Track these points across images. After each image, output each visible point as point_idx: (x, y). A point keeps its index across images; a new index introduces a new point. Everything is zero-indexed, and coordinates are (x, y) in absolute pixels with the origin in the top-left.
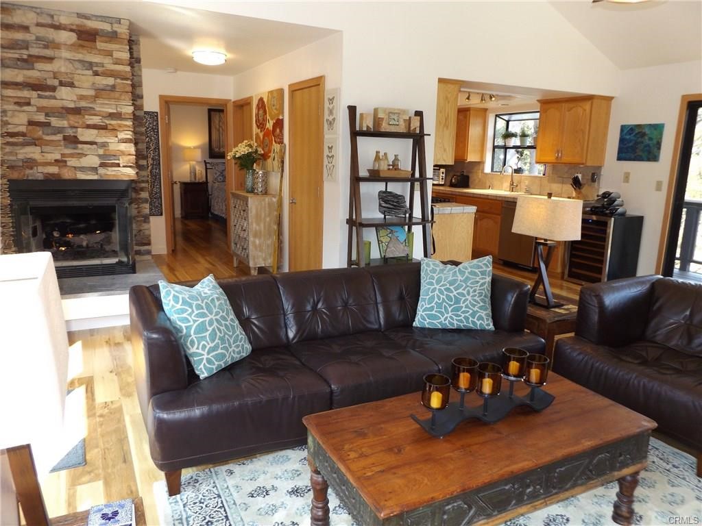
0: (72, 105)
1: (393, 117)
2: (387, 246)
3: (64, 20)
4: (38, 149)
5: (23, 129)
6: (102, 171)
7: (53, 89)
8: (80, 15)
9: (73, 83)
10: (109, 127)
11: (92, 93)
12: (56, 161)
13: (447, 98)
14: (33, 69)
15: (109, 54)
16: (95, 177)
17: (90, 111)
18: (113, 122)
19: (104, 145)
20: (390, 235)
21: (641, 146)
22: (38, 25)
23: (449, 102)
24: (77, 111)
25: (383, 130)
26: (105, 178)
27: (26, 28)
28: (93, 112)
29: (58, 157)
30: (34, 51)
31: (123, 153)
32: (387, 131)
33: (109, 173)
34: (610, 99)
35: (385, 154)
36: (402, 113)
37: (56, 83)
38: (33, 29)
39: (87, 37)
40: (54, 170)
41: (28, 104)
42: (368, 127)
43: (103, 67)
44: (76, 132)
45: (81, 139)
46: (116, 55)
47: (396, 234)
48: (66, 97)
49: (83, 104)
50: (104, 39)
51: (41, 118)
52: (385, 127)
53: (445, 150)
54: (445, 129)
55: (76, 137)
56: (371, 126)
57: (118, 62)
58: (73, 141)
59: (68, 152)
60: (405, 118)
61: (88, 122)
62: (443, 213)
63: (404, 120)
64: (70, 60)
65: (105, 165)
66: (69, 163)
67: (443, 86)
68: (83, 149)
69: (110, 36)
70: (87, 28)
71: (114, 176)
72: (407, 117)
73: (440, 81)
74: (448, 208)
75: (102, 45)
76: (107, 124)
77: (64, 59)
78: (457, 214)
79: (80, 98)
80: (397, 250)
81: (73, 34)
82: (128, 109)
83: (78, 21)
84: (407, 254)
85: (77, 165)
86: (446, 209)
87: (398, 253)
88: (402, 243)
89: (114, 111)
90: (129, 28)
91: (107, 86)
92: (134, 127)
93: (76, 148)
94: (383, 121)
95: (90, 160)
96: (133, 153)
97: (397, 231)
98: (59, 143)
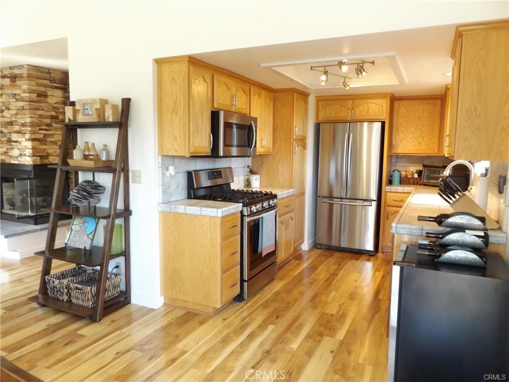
0: (8, 120)
1: (86, 107)
2: (74, 234)
3: (5, 72)
6: (19, 158)
7: (3, 111)
8: (10, 68)
9: (8, 107)
10: (22, 132)
11: (15, 112)
12: (4, 152)
13: (173, 79)
16: (16, 162)
18: (23, 129)
19: (20, 143)
20: (81, 225)
23: (176, 84)
24: (11, 123)
25: (80, 121)
26: (20, 163)
28: (16, 123)
29: (5, 150)
31: (27, 148)
32: (83, 121)
33: (22, 160)
35: (93, 145)
36: (93, 102)
37: (4, 108)
39: (14, 78)
40: (3, 157)
42: (69, 119)
43: (20, 95)
44: (11, 135)
45: (13, 139)
46: (23, 87)
47: (86, 225)
48: (7, 115)
49: (13, 119)
52: (81, 118)
53: (175, 139)
54: (174, 114)
55: (10, 139)
56: (71, 118)
57: (24, 92)
58: (10, 141)
59: (9, 147)
60: (96, 108)
61: (15, 130)
62: (176, 212)
63: (96, 109)
64: (8, 94)
65: (21, 155)
66: (9, 154)
67: (165, 67)
68: (13, 145)
69: (21, 77)
70: (13, 75)
71: (24, 161)
72: (98, 106)
73: (159, 62)
74: (181, 207)
75: (18, 83)
76: (21, 130)
77: (6, 94)
78: (196, 216)
79: (12, 115)
80: (79, 241)
81: (9, 79)
82: (28, 120)
83: (11, 71)
84: (85, 247)
85: (11, 155)
86: (178, 208)
87: (78, 244)
88: (88, 235)
89: (24, 122)
90: (28, 69)
91: (21, 107)
92: (31, 131)
93: (11, 145)
94: (79, 112)
95: (15, 152)
96: (31, 148)
97: (88, 222)
98: (5, 142)
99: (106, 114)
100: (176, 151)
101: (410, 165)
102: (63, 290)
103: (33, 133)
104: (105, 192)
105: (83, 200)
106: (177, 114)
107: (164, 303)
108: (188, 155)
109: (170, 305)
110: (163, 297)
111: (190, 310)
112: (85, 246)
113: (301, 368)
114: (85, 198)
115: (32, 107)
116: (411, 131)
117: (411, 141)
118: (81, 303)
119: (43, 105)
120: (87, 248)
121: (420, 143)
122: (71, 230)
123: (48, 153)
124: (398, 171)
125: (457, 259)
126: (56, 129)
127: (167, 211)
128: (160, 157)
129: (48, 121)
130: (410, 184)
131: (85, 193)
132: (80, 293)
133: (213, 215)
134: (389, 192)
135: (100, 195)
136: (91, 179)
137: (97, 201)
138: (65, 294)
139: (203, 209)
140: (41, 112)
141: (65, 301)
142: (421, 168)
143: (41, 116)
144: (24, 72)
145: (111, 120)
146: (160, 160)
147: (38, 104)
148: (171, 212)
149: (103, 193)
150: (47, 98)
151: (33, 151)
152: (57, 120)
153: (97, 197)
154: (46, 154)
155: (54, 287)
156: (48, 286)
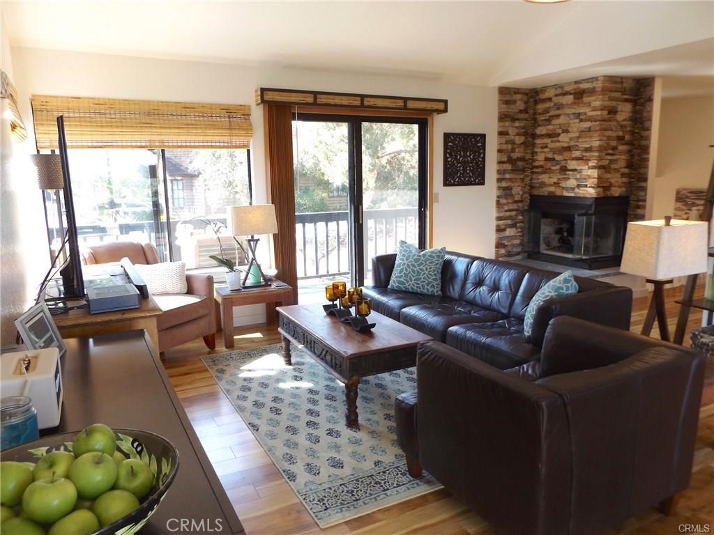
0: (566, 145)
3: (567, 89)
4: (547, 176)
5: (542, 163)
6: (576, 190)
7: (559, 135)
8: (576, 82)
9: (567, 130)
10: (585, 158)
11: (577, 134)
12: (555, 183)
14: (550, 124)
15: (589, 104)
16: (572, 195)
17: (576, 148)
18: (587, 154)
19: (580, 171)
22: (556, 95)
24: (569, 149)
26: (578, 195)
27: (550, 99)
28: (577, 148)
29: (555, 180)
30: (552, 113)
31: (589, 177)
33: (581, 192)
37: (560, 131)
38: (554, 99)
39: (579, 95)
40: (552, 189)
41: (546, 147)
43: (586, 114)
44: (566, 163)
45: (569, 167)
46: (593, 104)
48: (564, 139)
49: (572, 143)
50: (588, 94)
51: (550, 156)
55: (565, 167)
57: (595, 109)
58: (564, 169)
59: (561, 177)
61: (574, 156)
64: (568, 115)
65: (579, 186)
66: (561, 185)
68: (569, 175)
69: (592, 92)
70: (579, 90)
71: (583, 194)
75: (586, 99)
76: (583, 156)
77: (565, 114)
79: (571, 139)
81: (572, 96)
82: (596, 144)
83: (575, 86)
85: (564, 186)
89: (588, 146)
90: (604, 82)
91: (586, 128)
92: (599, 156)
93: (566, 174)
95: (572, 183)
96: (596, 176)
98: (557, 171)
103: (600, 159)
115: (603, 127)
119: (612, 123)
123: (610, 183)
126: (621, 153)
129: (614, 143)
140: (609, 133)
143: (609, 138)
144: (598, 85)
147: (607, 123)
150: (615, 114)
151: (598, 181)
152: (623, 142)
154: (608, 184)
155: (704, 344)
156: (691, 342)
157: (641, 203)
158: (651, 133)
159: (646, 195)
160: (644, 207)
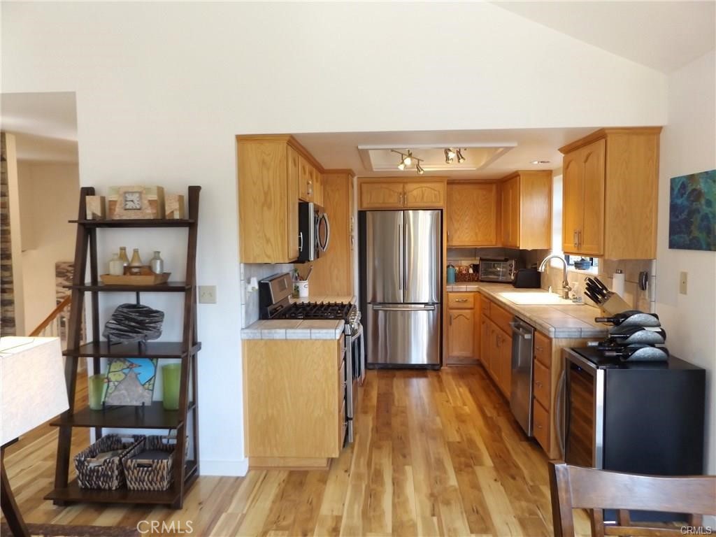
1: (130, 197)
2: (116, 386)
13: (264, 162)
20: (126, 371)
21: (697, 219)
23: (268, 169)
25: (117, 218)
32: (124, 218)
34: (656, 131)
35: (136, 251)
36: (144, 192)
42: (94, 214)
47: (136, 370)
52: (119, 214)
53: (268, 241)
54: (265, 208)
56: (99, 213)
60: (151, 199)
62: (272, 338)
63: (149, 201)
67: (251, 146)
72: (154, 197)
73: (241, 139)
74: (278, 331)
78: (302, 341)
80: (129, 395)
84: (143, 403)
86: (275, 333)
87: (128, 400)
88: (143, 385)
94: (115, 205)
97: (140, 366)
99: (167, 208)
100: (269, 257)
101: (462, 258)
102: (113, 471)
104: (165, 319)
105: (131, 334)
106: (269, 207)
107: (249, 467)
108: (287, 261)
109: (260, 468)
110: (247, 458)
111: (292, 469)
112: (143, 401)
113: (482, 503)
114: (133, 330)
116: (466, 220)
117: (467, 231)
118: (146, 486)
120: (146, 404)
121: (476, 234)
122: (109, 381)
124: (453, 267)
125: (646, 356)
127: (256, 338)
128: (242, 265)
130: (465, 281)
131: (133, 324)
132: (147, 471)
133: (328, 338)
134: (450, 292)
135: (158, 325)
136: (134, 302)
137: (157, 334)
138: (115, 478)
139: (313, 331)
141: (114, 488)
142: (477, 262)
145: (177, 216)
146: (242, 270)
148: (262, 339)
149: (162, 321)
153: (154, 328)
155: (92, 471)
156: (77, 472)
157: (6, 286)
158: (8, 199)
159: (11, 276)
160: (11, 290)
